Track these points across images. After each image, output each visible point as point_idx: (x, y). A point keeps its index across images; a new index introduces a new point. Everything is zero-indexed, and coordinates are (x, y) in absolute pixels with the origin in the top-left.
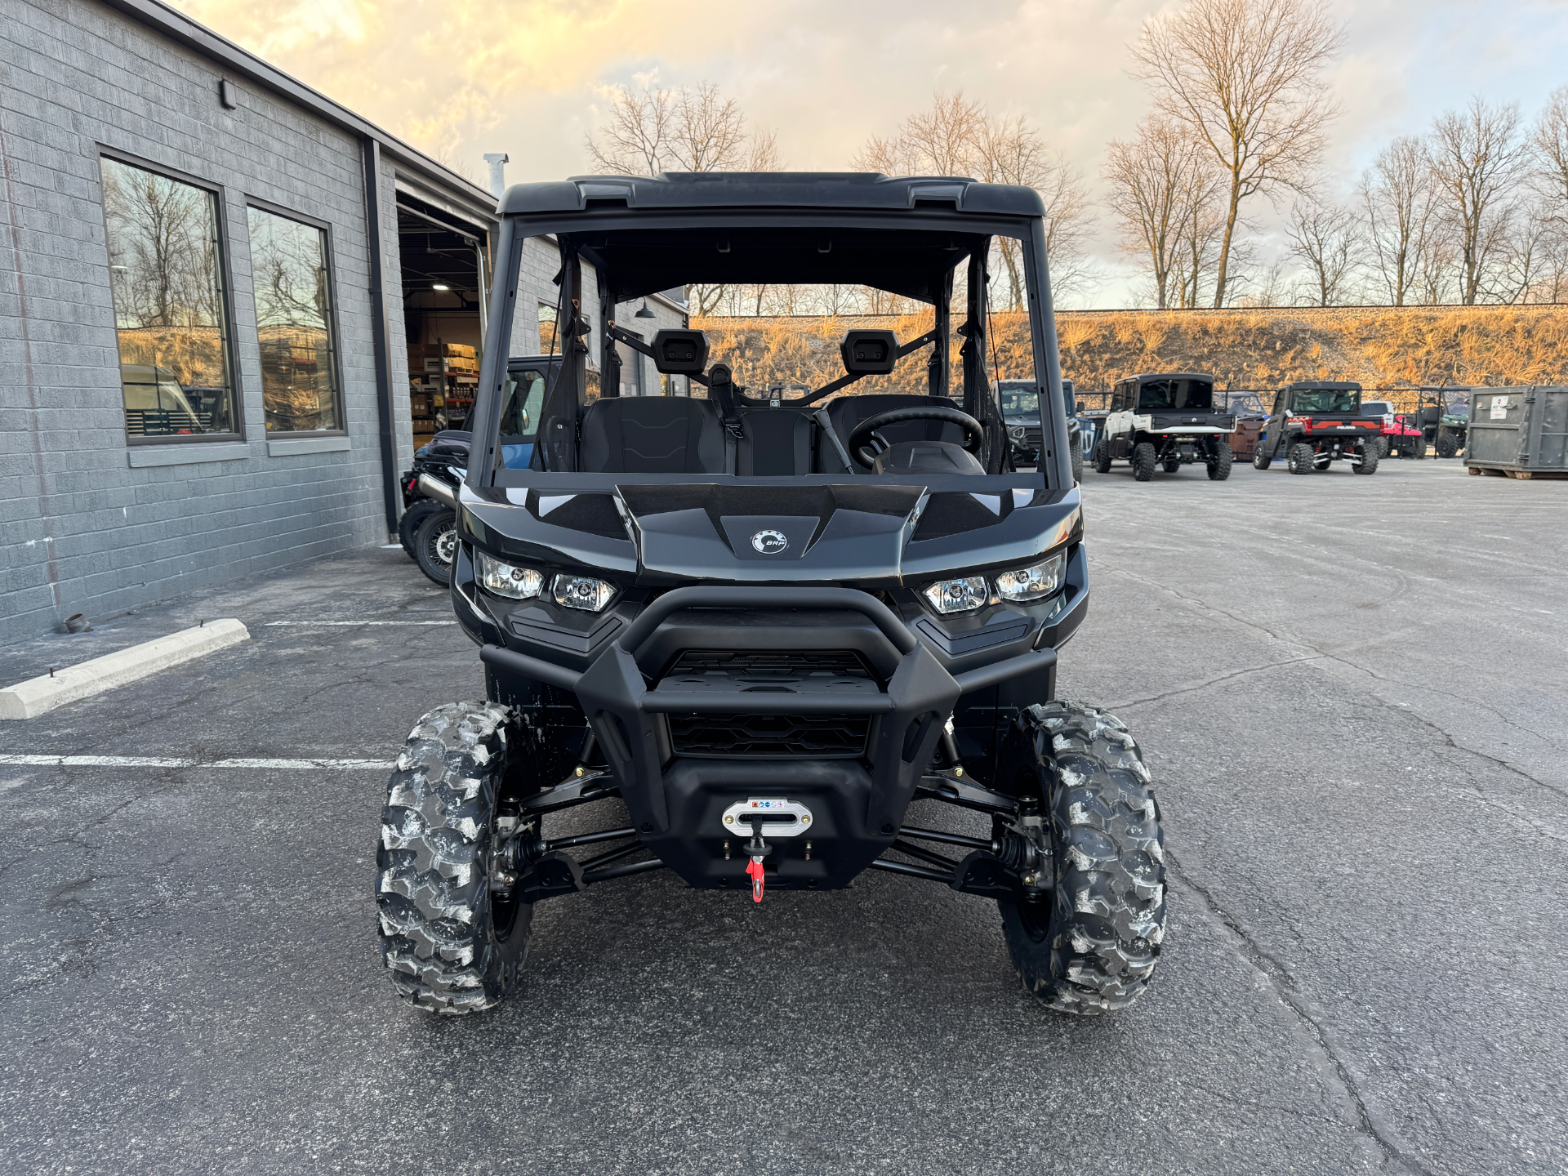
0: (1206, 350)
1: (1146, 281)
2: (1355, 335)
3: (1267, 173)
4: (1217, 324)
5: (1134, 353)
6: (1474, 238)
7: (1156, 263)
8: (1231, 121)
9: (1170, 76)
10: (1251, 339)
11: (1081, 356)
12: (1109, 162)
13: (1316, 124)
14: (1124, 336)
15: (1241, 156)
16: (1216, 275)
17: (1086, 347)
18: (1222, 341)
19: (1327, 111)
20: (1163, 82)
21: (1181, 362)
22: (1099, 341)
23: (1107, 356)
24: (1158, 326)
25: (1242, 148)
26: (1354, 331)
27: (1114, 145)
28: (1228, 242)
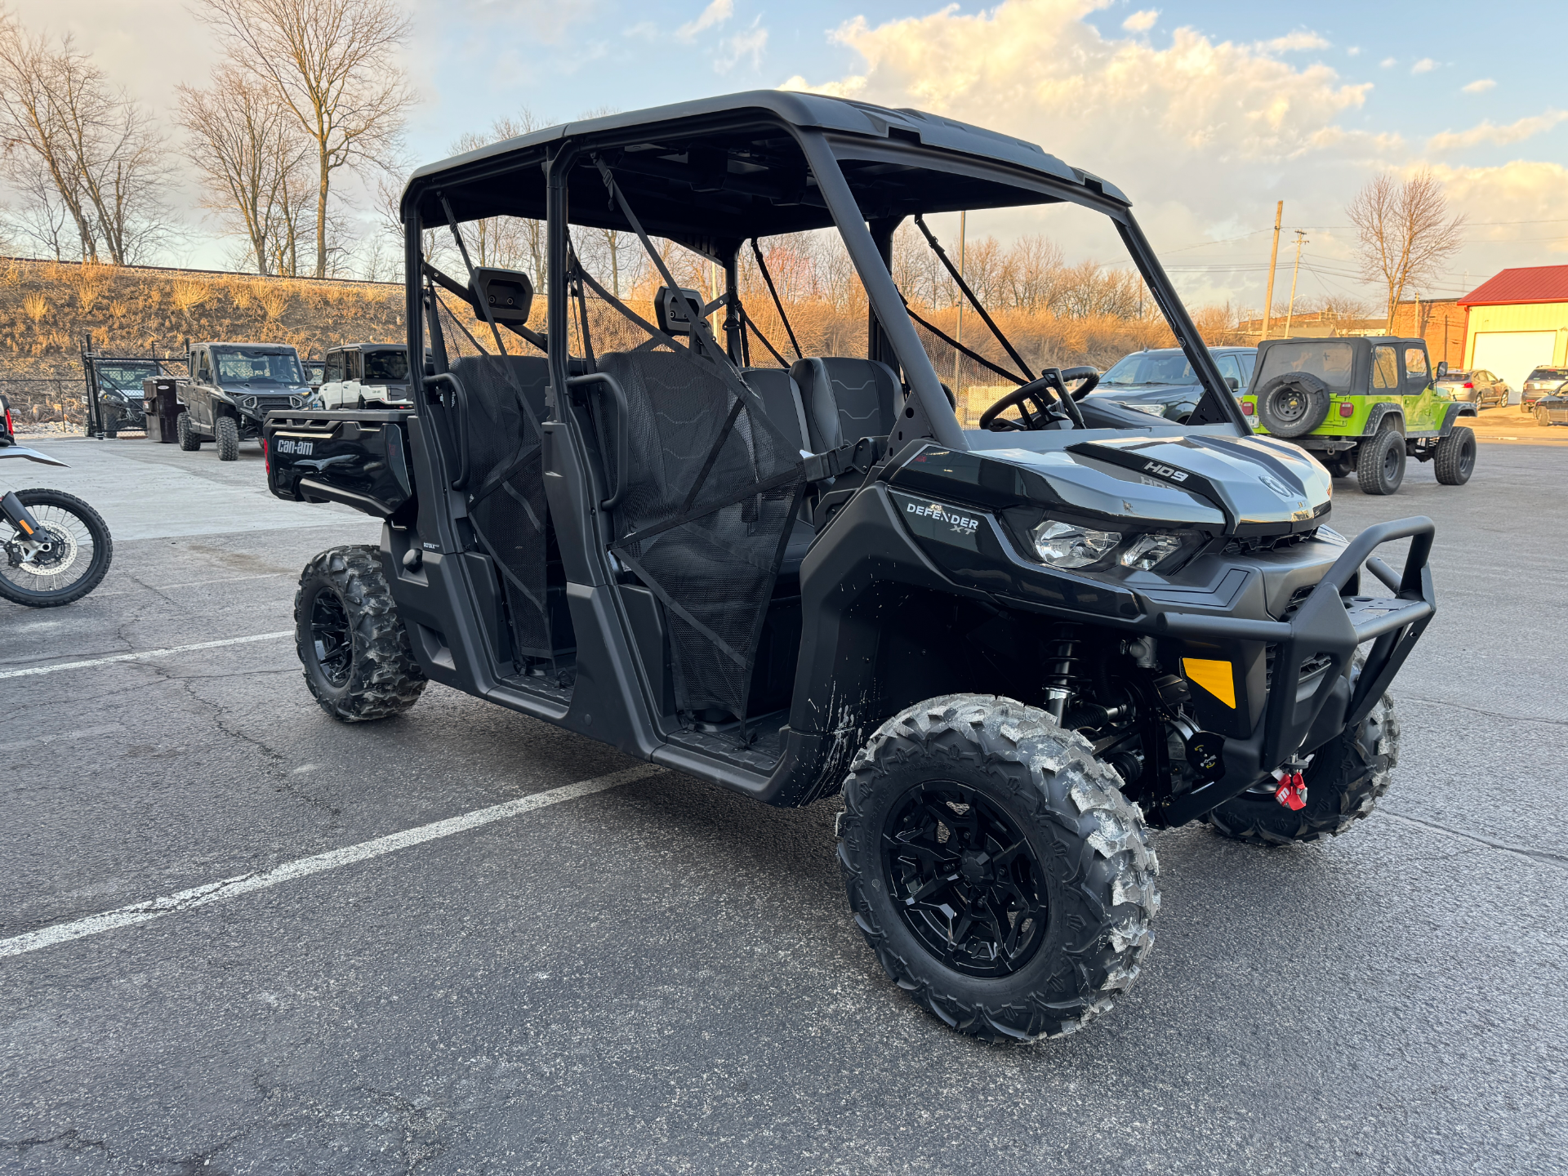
0: (330, 321)
1: (240, 244)
2: (464, 314)
3: (351, 147)
4: (336, 295)
5: (256, 320)
6: (537, 235)
7: (250, 225)
8: (310, 87)
9: (240, 26)
10: (372, 312)
11: (198, 321)
12: (180, 107)
13: (395, 108)
14: (242, 301)
15: (326, 126)
16: (315, 244)
17: (200, 310)
18: (345, 312)
19: (404, 97)
20: (233, 31)
21: (308, 333)
22: (215, 305)
23: (227, 322)
24: (276, 292)
25: (325, 117)
26: (462, 310)
27: (183, 88)
28: (323, 211)
